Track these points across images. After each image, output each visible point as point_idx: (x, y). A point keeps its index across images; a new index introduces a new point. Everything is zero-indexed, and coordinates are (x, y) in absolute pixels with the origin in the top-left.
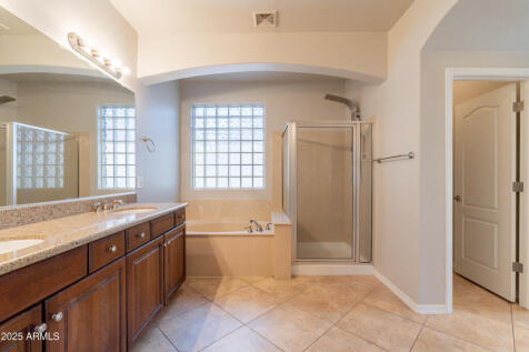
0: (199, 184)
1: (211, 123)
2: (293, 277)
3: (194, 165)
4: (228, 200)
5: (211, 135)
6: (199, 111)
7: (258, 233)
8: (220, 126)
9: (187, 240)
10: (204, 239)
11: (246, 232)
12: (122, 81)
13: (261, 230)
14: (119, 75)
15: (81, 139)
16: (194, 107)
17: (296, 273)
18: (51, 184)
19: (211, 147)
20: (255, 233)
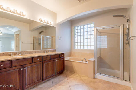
0: (76, 48)
1: (79, 31)
2: (94, 78)
3: (75, 43)
4: (83, 52)
5: (79, 34)
6: (76, 28)
7: (85, 63)
8: (82, 31)
9: (65, 61)
10: (71, 62)
11: (81, 62)
12: (52, 25)
13: (86, 62)
14: (51, 24)
15: (54, 38)
16: (75, 27)
17: (95, 77)
18: (50, 47)
19: (79, 38)
20: (84, 62)
